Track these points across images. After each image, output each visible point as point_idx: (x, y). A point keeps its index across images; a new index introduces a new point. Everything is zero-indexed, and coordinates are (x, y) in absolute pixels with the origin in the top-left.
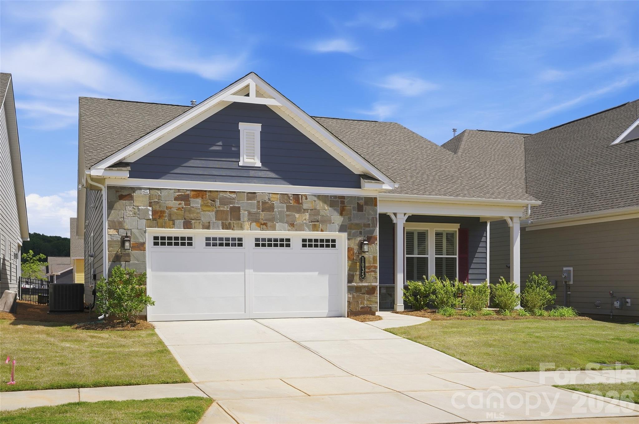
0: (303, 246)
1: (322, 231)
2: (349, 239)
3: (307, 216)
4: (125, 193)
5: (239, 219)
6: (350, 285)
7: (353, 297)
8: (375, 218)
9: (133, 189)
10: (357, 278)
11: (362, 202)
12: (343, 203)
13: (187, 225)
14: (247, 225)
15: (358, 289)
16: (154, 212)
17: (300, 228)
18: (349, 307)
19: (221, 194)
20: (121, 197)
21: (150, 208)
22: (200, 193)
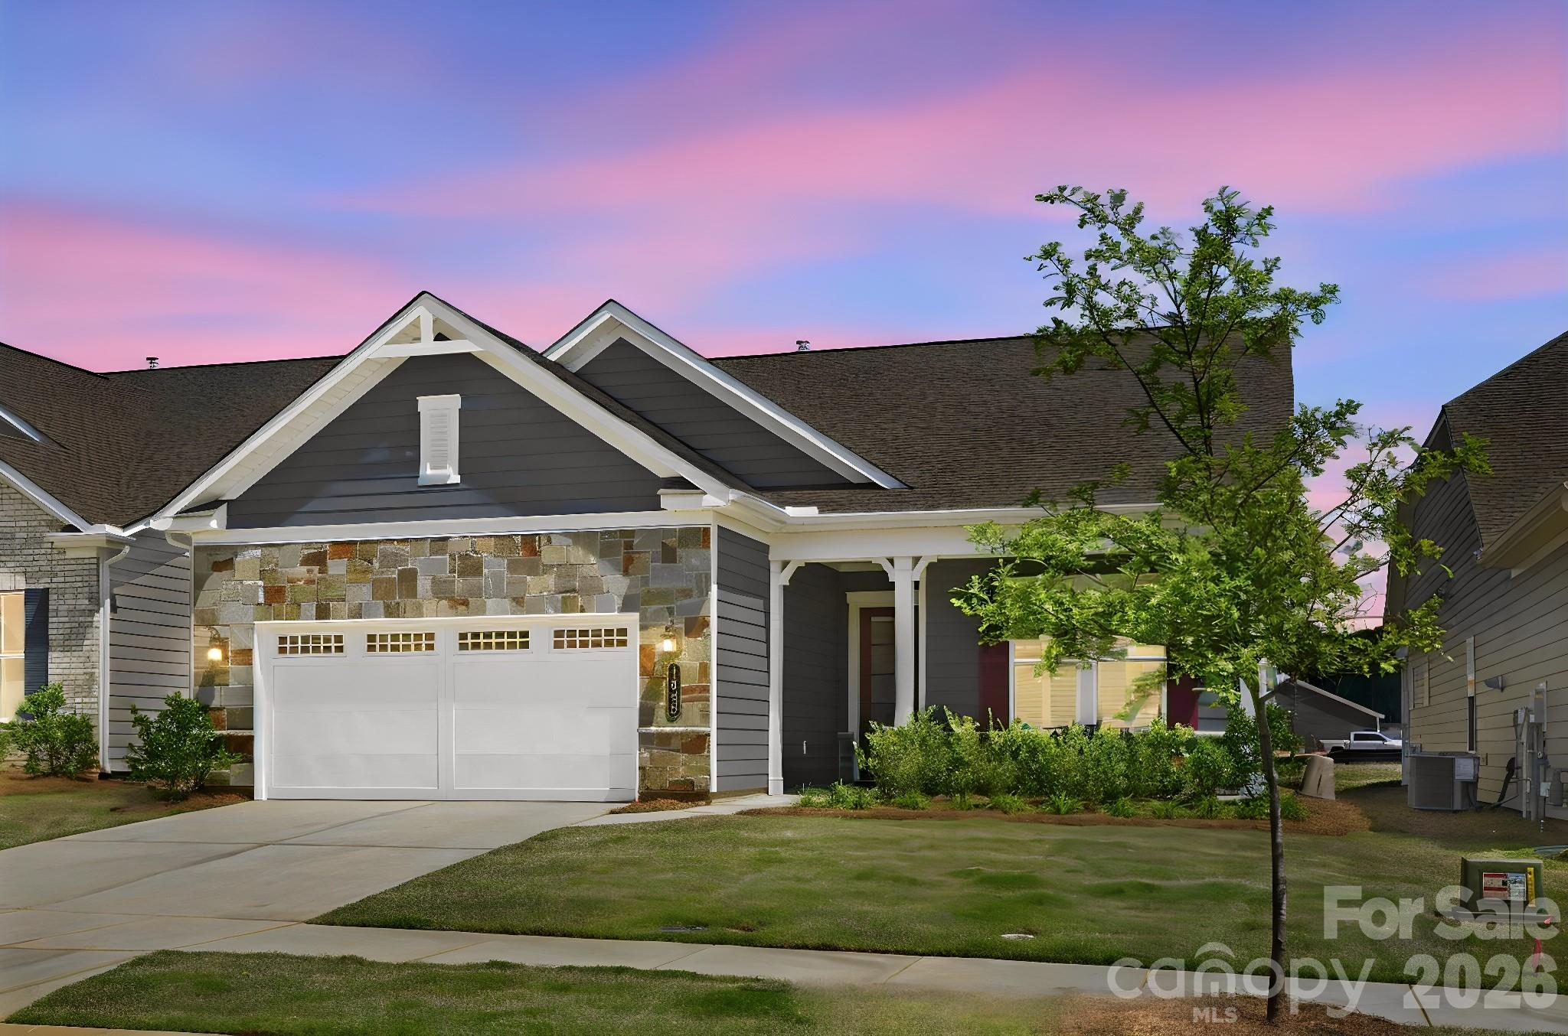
0: (556, 647)
1: (582, 611)
2: (643, 628)
3: (550, 580)
4: (221, 558)
5: (415, 596)
6: (644, 730)
7: (652, 759)
8: (703, 576)
9: (235, 549)
10: (661, 713)
11: (672, 541)
12: (629, 546)
13: (323, 613)
14: (429, 605)
15: (664, 739)
16: (267, 591)
17: (536, 608)
18: (642, 780)
19: (382, 547)
20: (218, 566)
21: (261, 583)
22: (344, 548)
